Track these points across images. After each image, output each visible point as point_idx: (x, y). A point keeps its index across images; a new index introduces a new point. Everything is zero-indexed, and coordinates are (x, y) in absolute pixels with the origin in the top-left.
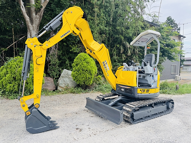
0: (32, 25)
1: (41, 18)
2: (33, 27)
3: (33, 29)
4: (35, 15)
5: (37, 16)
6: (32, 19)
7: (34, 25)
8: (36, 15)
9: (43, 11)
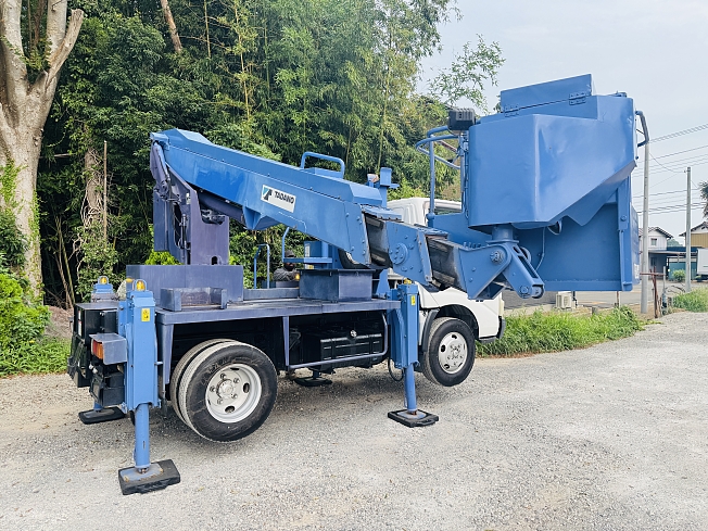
0: (14, 127)
1: (48, 105)
2: (17, 133)
3: (18, 143)
4: (24, 93)
5: (33, 97)
6: (14, 106)
7: (21, 129)
8: (28, 94)
9: (55, 81)
